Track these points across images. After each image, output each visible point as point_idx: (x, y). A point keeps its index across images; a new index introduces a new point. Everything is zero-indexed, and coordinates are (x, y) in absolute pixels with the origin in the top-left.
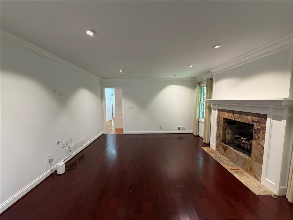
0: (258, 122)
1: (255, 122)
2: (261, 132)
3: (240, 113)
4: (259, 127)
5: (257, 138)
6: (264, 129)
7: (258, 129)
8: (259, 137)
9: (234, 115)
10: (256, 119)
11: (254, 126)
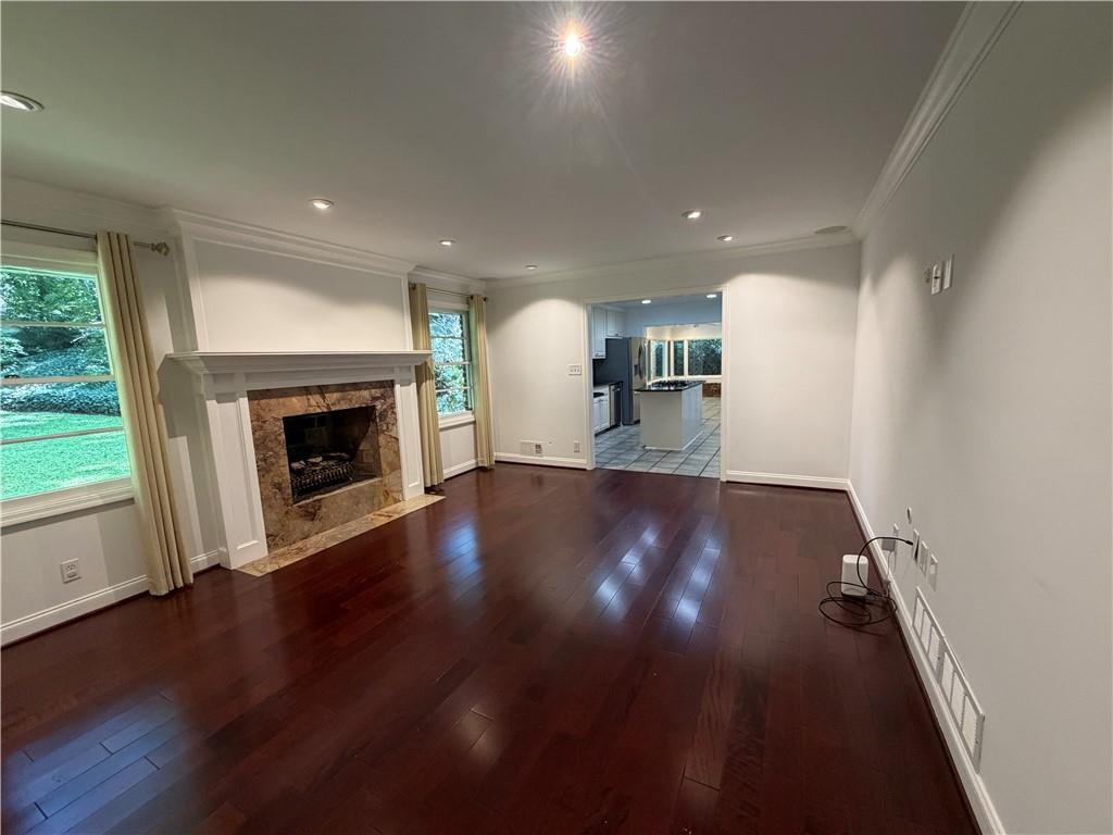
0: (383, 397)
1: (376, 399)
2: (390, 413)
3: (342, 388)
4: (385, 407)
5: (385, 428)
6: (393, 406)
7: (385, 410)
8: (387, 424)
9: (324, 398)
10: (377, 392)
11: (378, 408)
